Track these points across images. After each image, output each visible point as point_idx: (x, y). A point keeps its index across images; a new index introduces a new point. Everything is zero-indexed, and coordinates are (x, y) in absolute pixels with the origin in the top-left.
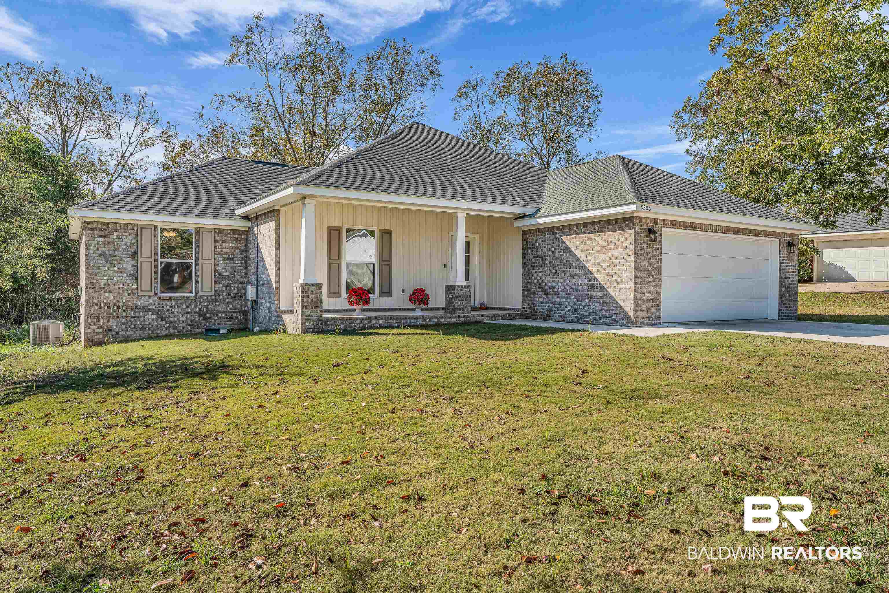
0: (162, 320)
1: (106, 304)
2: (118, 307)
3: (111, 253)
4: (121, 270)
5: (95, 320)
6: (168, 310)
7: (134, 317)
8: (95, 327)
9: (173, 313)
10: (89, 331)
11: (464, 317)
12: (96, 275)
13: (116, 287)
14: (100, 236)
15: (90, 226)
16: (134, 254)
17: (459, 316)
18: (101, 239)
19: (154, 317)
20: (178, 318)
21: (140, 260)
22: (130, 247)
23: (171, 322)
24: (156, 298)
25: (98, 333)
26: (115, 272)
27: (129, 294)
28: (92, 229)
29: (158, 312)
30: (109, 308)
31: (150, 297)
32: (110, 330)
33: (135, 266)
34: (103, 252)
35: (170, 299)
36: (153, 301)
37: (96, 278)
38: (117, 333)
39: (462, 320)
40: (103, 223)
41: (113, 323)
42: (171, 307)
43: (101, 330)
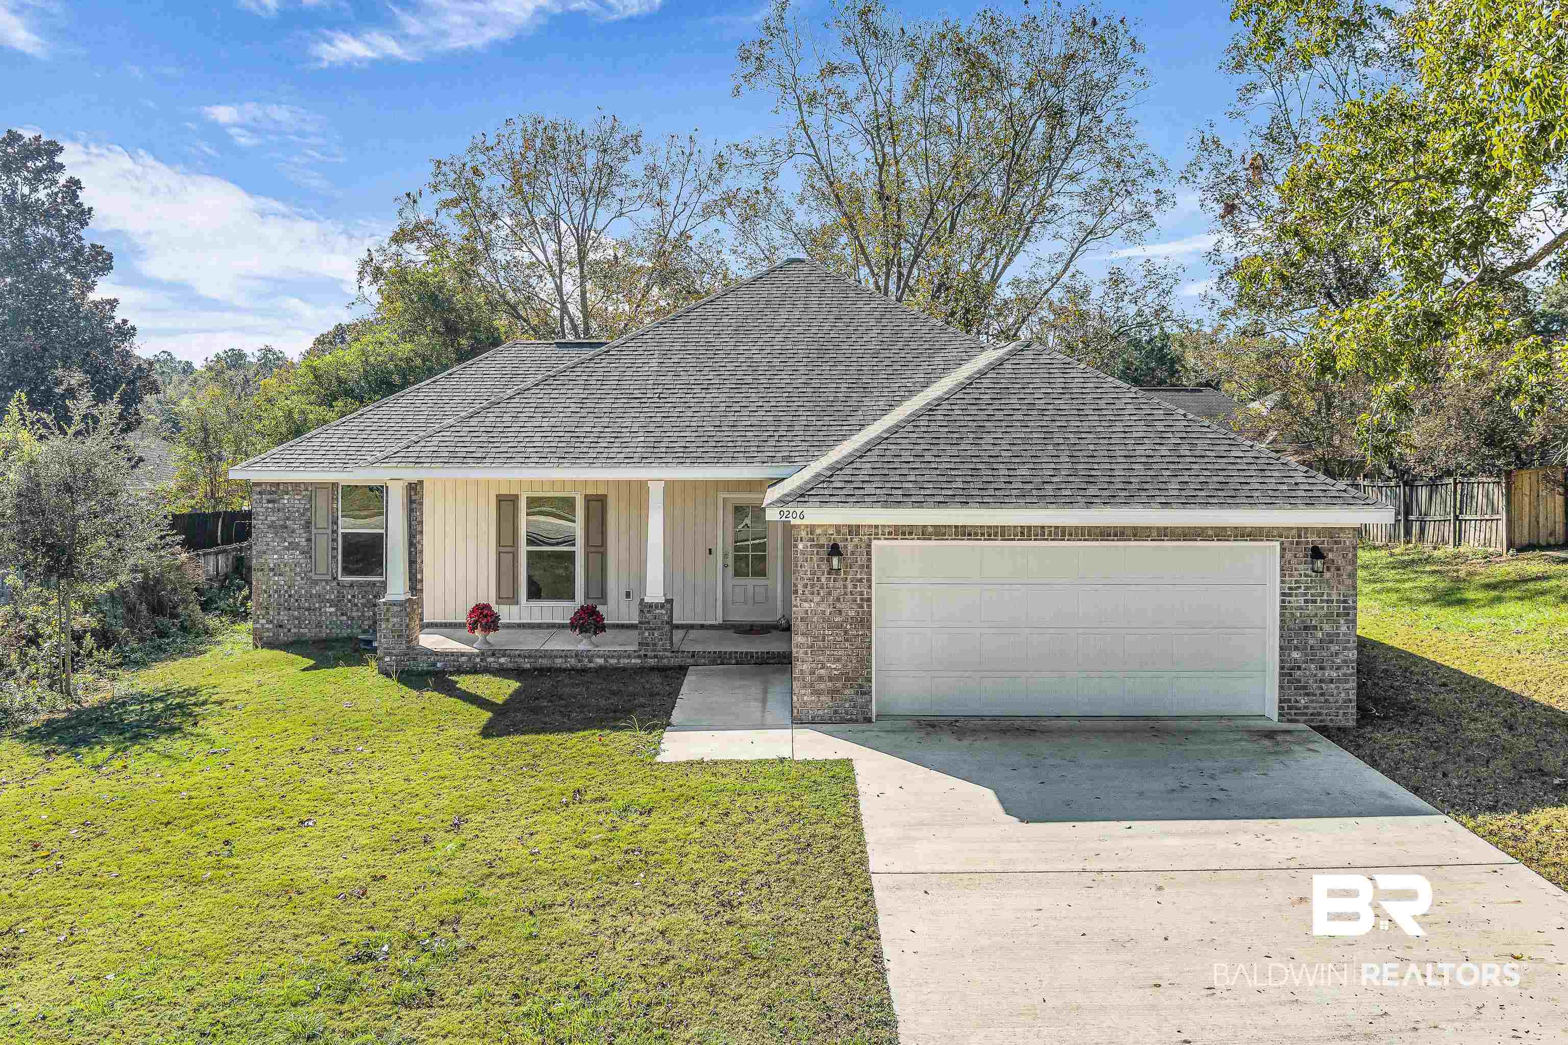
0: (342, 614)
1: (276, 592)
2: (290, 596)
3: (281, 523)
4: (293, 546)
5: (263, 612)
6: (350, 601)
7: (308, 609)
8: (264, 621)
9: (356, 605)
10: (258, 626)
11: (656, 657)
12: (265, 553)
13: (288, 569)
14: (269, 502)
15: (258, 489)
16: (308, 525)
17: (645, 655)
18: (270, 505)
19: (333, 609)
20: (363, 612)
21: (314, 531)
22: (303, 515)
23: (353, 618)
24: (335, 584)
25: (268, 630)
26: (287, 549)
27: (302, 579)
28: (260, 493)
29: (337, 603)
30: (280, 596)
31: (327, 582)
32: (281, 626)
33: (309, 540)
34: (273, 522)
35: (352, 585)
36: (332, 588)
37: (265, 556)
38: (289, 631)
39: (652, 662)
40: (272, 484)
41: (284, 617)
42: (353, 596)
43: (271, 626)
